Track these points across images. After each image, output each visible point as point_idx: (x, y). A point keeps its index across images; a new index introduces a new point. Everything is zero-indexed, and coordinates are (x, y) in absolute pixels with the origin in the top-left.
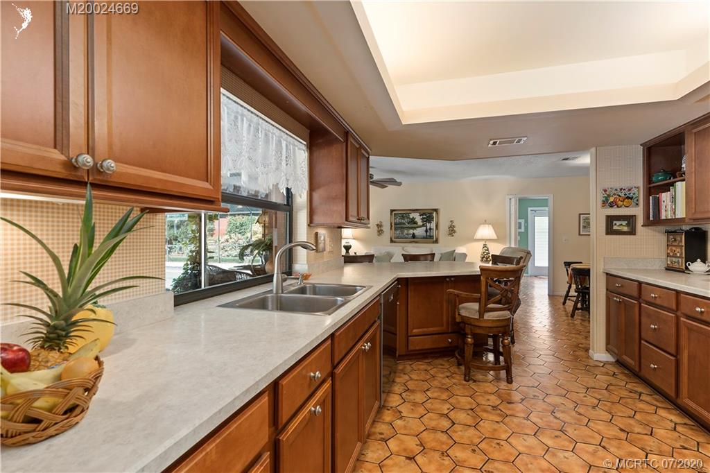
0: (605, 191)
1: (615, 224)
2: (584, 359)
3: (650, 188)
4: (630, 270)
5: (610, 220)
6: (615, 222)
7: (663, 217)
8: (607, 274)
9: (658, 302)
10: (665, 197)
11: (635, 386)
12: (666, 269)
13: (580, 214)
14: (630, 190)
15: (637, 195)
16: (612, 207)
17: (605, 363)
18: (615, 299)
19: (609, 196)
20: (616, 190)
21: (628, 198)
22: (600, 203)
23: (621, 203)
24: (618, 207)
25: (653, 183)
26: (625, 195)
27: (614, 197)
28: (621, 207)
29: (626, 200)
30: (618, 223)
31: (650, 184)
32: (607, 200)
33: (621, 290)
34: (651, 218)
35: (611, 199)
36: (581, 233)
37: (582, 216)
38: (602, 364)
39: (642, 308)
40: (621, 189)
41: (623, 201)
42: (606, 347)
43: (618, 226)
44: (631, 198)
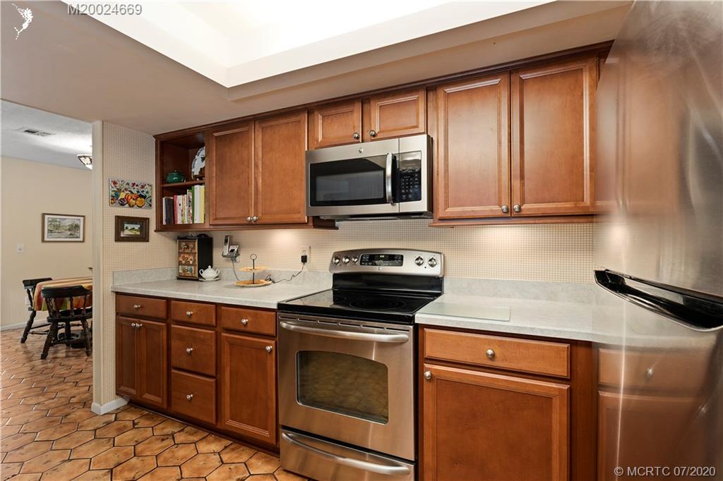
0: (115, 183)
1: (127, 228)
2: (86, 422)
3: (163, 188)
4: (144, 284)
5: (121, 222)
6: (126, 225)
7: (179, 222)
8: (117, 293)
9: (194, 320)
10: (180, 199)
11: (163, 428)
12: (178, 279)
13: (44, 215)
14: (143, 187)
15: (150, 194)
16: (122, 205)
17: (117, 412)
18: (133, 324)
19: (119, 190)
20: (128, 184)
21: (141, 196)
22: (107, 199)
23: (132, 202)
24: (130, 206)
25: (168, 183)
26: (138, 192)
27: (126, 192)
28: (133, 206)
29: (139, 199)
30: (130, 226)
31: (163, 184)
32: (117, 196)
33: (140, 312)
34: (164, 223)
35: (122, 195)
36: (46, 239)
37: (46, 217)
38: (114, 416)
39: (172, 331)
40: (134, 184)
41: (136, 200)
42: (117, 390)
43: (130, 230)
44: (145, 197)
